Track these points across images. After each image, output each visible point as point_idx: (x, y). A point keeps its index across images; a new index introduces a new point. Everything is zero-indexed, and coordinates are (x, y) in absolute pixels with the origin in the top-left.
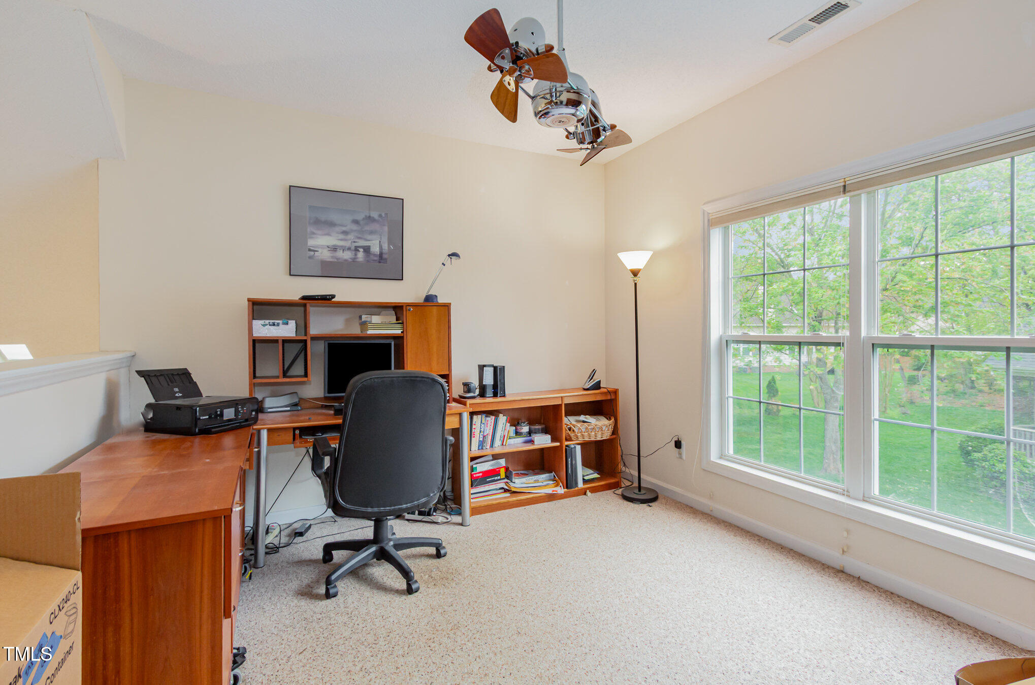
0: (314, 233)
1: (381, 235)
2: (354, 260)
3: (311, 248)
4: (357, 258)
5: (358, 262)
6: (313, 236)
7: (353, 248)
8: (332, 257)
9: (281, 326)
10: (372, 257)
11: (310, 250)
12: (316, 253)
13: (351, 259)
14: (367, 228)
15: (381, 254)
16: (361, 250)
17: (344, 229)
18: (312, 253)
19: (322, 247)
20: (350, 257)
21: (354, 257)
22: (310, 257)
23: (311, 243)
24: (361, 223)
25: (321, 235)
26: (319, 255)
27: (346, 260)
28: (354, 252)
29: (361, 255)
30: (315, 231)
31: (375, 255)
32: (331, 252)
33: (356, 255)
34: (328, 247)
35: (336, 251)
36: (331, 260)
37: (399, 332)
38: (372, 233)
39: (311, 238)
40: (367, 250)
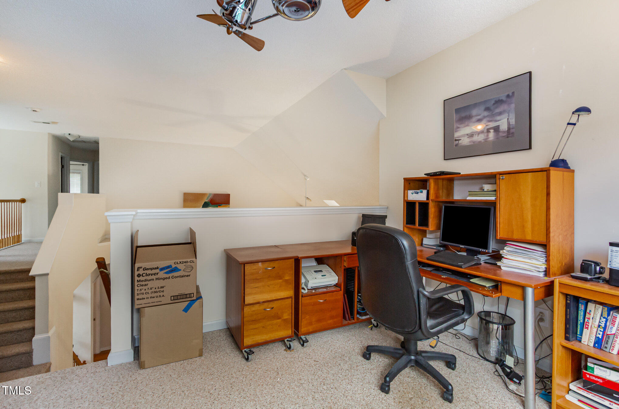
0: (459, 128)
1: (509, 113)
2: (486, 140)
3: (457, 139)
4: (488, 138)
5: (489, 141)
6: (458, 130)
7: (485, 131)
8: (470, 142)
9: (419, 193)
10: (501, 134)
11: (456, 140)
12: (460, 141)
13: (483, 140)
14: (497, 111)
15: (509, 129)
16: (492, 131)
17: (479, 117)
18: (457, 142)
19: (464, 136)
20: (483, 139)
21: (486, 138)
22: (456, 145)
23: (457, 135)
24: (492, 108)
25: (463, 128)
26: (461, 142)
27: (480, 142)
28: (486, 134)
29: (492, 135)
30: (459, 126)
31: (504, 132)
32: (470, 138)
33: (488, 136)
34: (467, 135)
35: (472, 136)
36: (470, 144)
37: (493, 198)
38: (500, 114)
39: (456, 132)
40: (496, 129)
